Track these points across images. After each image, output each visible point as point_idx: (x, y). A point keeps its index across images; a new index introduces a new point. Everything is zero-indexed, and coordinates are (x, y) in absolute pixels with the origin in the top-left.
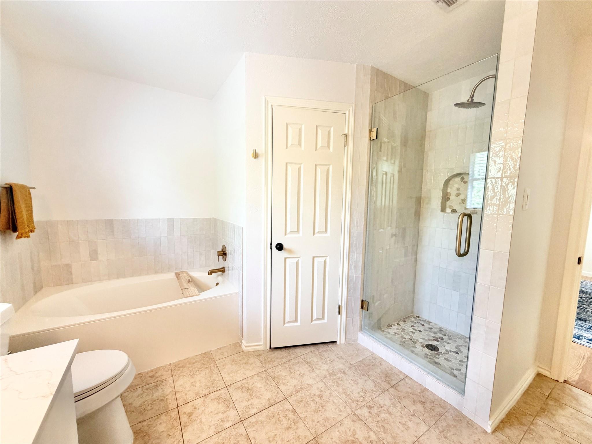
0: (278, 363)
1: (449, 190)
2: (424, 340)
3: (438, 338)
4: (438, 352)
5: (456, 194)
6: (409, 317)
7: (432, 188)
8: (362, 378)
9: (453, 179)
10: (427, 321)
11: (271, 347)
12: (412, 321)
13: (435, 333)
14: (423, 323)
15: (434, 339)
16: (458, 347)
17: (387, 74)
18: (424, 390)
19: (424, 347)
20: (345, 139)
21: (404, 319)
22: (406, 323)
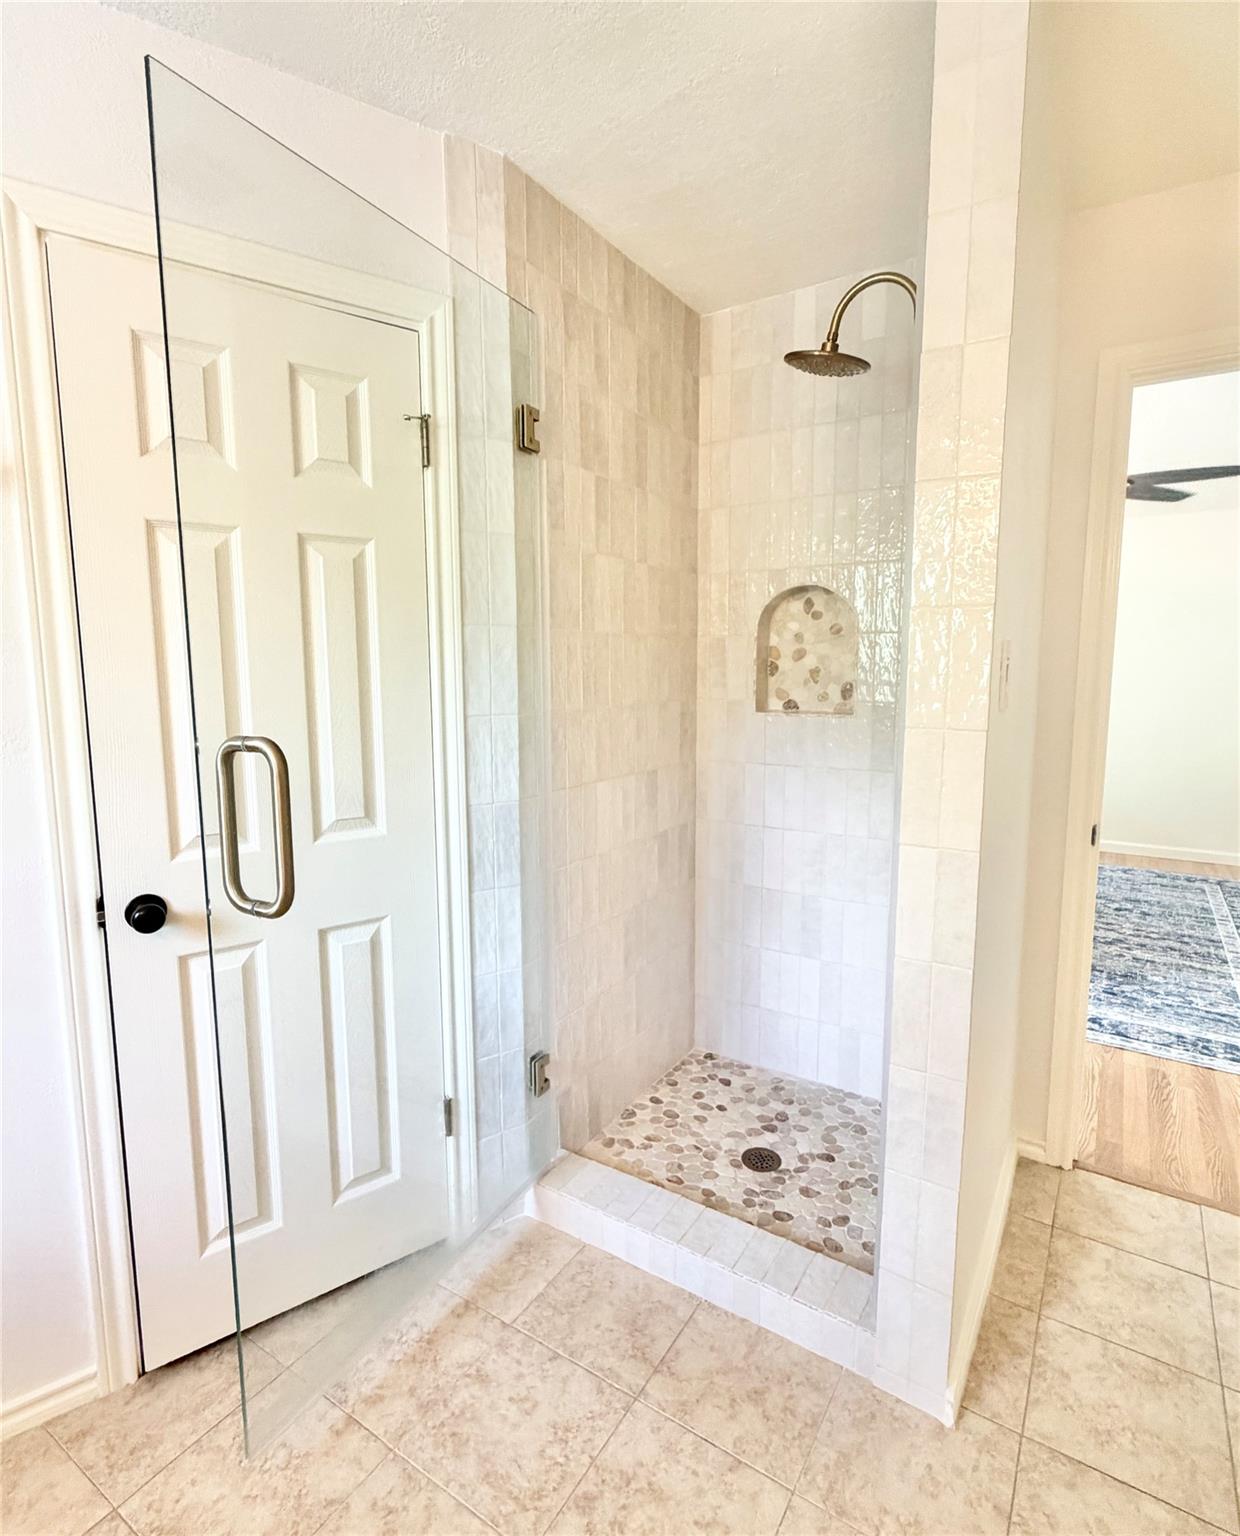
0: (181, 1444)
1: (774, 640)
2: (737, 1139)
3: (772, 1120)
4: (781, 1171)
5: (795, 652)
6: (683, 1064)
7: (726, 633)
8: (550, 1373)
9: (784, 605)
10: (737, 1066)
11: (146, 1370)
12: (694, 1075)
13: (763, 1103)
14: (723, 1074)
15: (763, 1124)
16: (827, 1138)
17: (565, 208)
18: (759, 1337)
19: (738, 1166)
20: (422, 437)
21: (670, 1074)
22: (679, 1091)
